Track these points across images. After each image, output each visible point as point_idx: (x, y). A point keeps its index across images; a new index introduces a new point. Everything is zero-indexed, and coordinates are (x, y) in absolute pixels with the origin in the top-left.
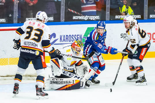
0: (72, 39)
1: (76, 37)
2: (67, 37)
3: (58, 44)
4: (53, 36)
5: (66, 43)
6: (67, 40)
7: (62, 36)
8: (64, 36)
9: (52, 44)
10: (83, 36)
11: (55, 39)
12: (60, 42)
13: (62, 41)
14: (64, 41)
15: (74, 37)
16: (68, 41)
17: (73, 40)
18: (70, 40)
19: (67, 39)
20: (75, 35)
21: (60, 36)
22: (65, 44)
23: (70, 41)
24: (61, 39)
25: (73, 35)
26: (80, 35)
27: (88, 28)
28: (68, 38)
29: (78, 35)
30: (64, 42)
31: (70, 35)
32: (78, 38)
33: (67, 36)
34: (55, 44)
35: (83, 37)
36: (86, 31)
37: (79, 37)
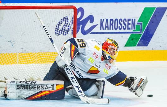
0: (119, 25)
1: (126, 23)
2: (112, 23)
3: (97, 33)
4: (89, 20)
5: (109, 31)
6: (111, 26)
7: (104, 19)
8: (107, 20)
9: (88, 33)
10: (136, 22)
11: (92, 25)
12: (101, 29)
13: (104, 28)
14: (107, 28)
15: (122, 23)
16: (113, 29)
17: (120, 27)
18: (116, 27)
19: (111, 24)
20: (125, 19)
21: (101, 20)
22: (108, 33)
23: (116, 29)
24: (102, 25)
25: (121, 20)
26: (132, 19)
27: (146, 9)
28: (114, 24)
29: (129, 20)
30: (107, 31)
31: (116, 20)
32: (130, 24)
33: (111, 20)
34: (92, 33)
35: (138, 24)
36: (142, 13)
37: (130, 22)
